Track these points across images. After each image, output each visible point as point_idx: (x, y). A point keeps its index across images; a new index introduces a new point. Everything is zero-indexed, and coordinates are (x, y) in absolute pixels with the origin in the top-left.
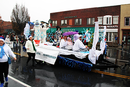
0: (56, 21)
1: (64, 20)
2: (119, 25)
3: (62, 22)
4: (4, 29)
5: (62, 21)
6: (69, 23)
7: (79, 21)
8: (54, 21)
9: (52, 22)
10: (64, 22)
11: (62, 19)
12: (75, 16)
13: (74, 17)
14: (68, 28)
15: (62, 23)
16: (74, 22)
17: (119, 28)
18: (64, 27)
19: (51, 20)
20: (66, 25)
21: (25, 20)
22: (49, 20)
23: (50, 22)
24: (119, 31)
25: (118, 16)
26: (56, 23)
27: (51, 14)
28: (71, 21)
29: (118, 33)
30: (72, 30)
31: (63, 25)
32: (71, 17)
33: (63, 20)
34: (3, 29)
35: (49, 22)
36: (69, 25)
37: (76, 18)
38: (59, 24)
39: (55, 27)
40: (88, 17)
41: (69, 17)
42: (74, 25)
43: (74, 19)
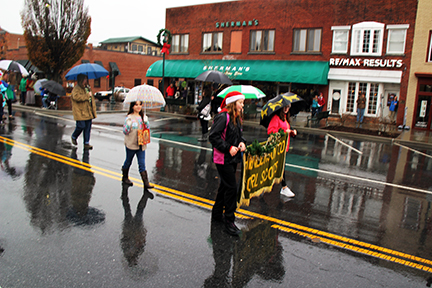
0: (187, 37)
1: (215, 32)
2: (406, 57)
3: (207, 41)
5: (205, 35)
6: (230, 44)
7: (265, 40)
8: (178, 37)
9: (170, 39)
10: (214, 40)
11: (208, 30)
12: (253, 22)
13: (250, 23)
14: (226, 61)
15: (205, 46)
16: (247, 42)
17: (405, 69)
18: (211, 58)
19: (166, 32)
20: (217, 52)
21: (73, 27)
22: (161, 32)
23: (162, 38)
24: (405, 79)
25: (408, 26)
26: (186, 45)
27: (168, 11)
28: (237, 38)
29: (403, 86)
30: (241, 69)
31: (209, 49)
32: (238, 24)
33: (210, 35)
35: (159, 37)
36: (232, 51)
37: (253, 29)
38: (196, 51)
39: (181, 56)
40: (298, 26)
41: (230, 24)
42: (247, 55)
43: (248, 32)
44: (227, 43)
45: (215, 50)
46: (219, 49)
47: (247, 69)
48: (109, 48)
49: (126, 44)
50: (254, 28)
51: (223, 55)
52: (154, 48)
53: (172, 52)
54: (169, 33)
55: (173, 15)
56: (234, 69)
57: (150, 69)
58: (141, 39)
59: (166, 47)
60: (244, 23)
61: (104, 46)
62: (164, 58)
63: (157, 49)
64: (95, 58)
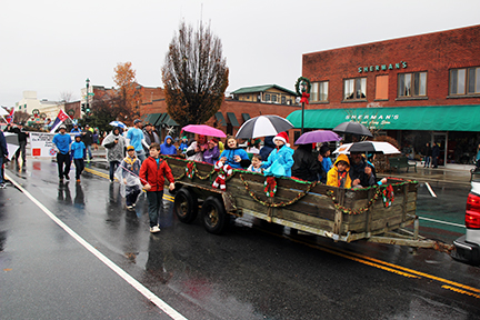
0: (326, 84)
1: (357, 78)
3: (349, 88)
4: (142, 112)
6: (374, 91)
7: (416, 84)
8: (316, 85)
9: (309, 87)
10: (357, 87)
11: (350, 75)
12: (401, 65)
13: (397, 66)
14: (371, 108)
15: (346, 92)
16: (394, 87)
19: (305, 80)
20: (364, 99)
21: (211, 80)
22: (299, 81)
23: (301, 87)
26: (326, 92)
27: (305, 57)
28: (382, 83)
30: (388, 117)
31: (352, 97)
32: (383, 67)
33: (352, 81)
34: (138, 114)
35: (297, 86)
36: (377, 98)
37: (400, 73)
38: (337, 95)
39: (321, 105)
40: (455, 65)
41: (374, 68)
42: (395, 100)
43: (396, 75)
44: (372, 90)
45: (358, 97)
46: (363, 96)
47: (396, 117)
48: (241, 99)
49: (258, 93)
50: (402, 71)
51: (367, 102)
52: (288, 97)
53: (311, 101)
54: (306, 81)
55: (310, 61)
56: (381, 117)
58: (275, 87)
59: (306, 96)
60: (390, 66)
61: (237, 95)
62: (303, 108)
63: (292, 98)
64: (228, 110)
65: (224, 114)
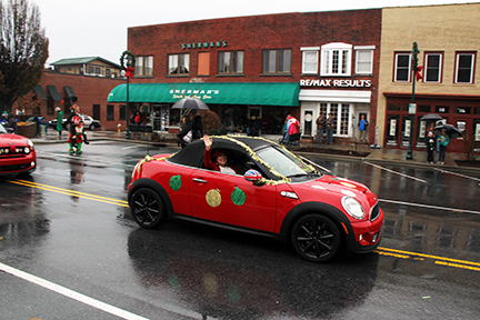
0: (151, 59)
1: (181, 54)
2: (374, 77)
3: (173, 62)
5: (171, 57)
6: (197, 67)
7: (234, 61)
8: (141, 59)
9: (134, 61)
10: (181, 62)
11: (173, 51)
12: (221, 43)
13: (218, 44)
14: (194, 83)
15: (170, 67)
16: (215, 64)
17: (373, 88)
18: (178, 80)
19: (129, 54)
20: (185, 75)
21: (28, 50)
22: (124, 54)
23: (125, 61)
24: (374, 98)
25: (374, 47)
26: (151, 66)
27: (131, 31)
28: (204, 59)
29: (373, 105)
30: (209, 92)
31: (175, 72)
32: (205, 45)
33: (176, 57)
35: (122, 60)
36: (199, 73)
37: (221, 51)
38: (161, 70)
39: (145, 79)
40: (267, 47)
41: (196, 45)
42: (216, 76)
43: (216, 53)
44: (194, 65)
45: (181, 72)
46: (186, 72)
47: (217, 92)
48: (62, 71)
49: (81, 65)
50: (222, 49)
51: (190, 78)
52: (112, 70)
53: (136, 76)
54: (131, 54)
55: (135, 35)
56: (203, 92)
57: (111, 94)
58: (99, 59)
59: (131, 70)
60: (212, 44)
61: (58, 67)
62: (128, 82)
63: (117, 71)
64: (49, 82)
65: (44, 87)
